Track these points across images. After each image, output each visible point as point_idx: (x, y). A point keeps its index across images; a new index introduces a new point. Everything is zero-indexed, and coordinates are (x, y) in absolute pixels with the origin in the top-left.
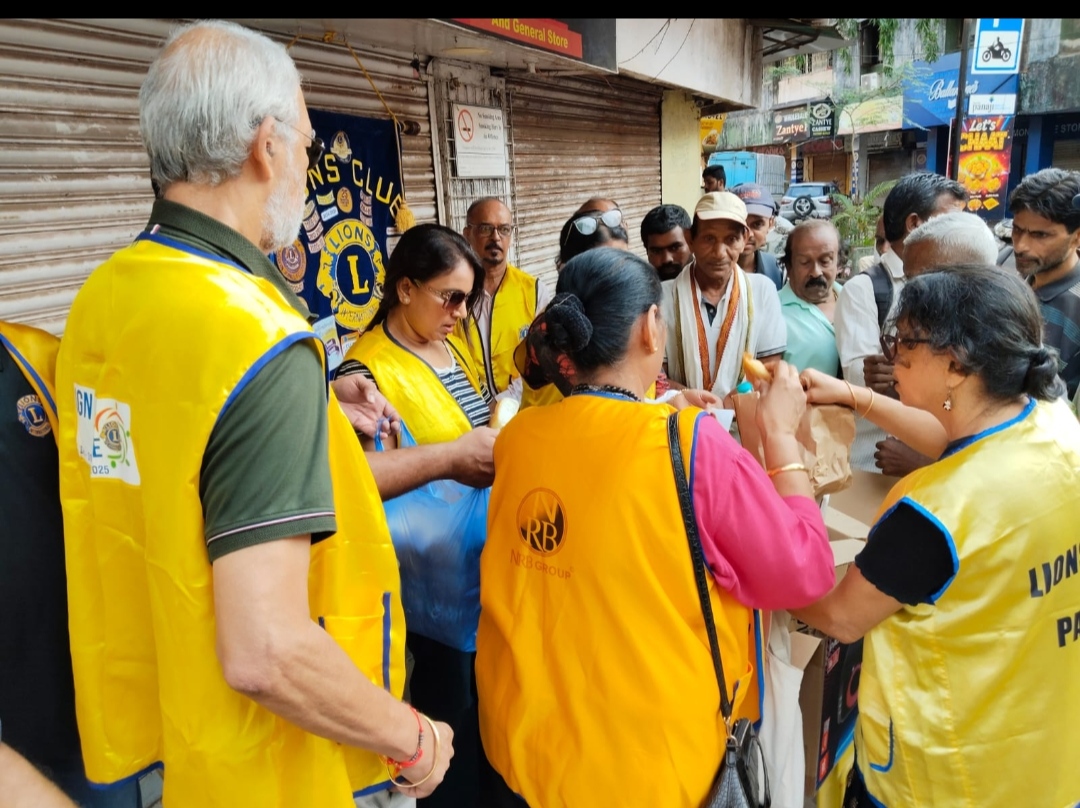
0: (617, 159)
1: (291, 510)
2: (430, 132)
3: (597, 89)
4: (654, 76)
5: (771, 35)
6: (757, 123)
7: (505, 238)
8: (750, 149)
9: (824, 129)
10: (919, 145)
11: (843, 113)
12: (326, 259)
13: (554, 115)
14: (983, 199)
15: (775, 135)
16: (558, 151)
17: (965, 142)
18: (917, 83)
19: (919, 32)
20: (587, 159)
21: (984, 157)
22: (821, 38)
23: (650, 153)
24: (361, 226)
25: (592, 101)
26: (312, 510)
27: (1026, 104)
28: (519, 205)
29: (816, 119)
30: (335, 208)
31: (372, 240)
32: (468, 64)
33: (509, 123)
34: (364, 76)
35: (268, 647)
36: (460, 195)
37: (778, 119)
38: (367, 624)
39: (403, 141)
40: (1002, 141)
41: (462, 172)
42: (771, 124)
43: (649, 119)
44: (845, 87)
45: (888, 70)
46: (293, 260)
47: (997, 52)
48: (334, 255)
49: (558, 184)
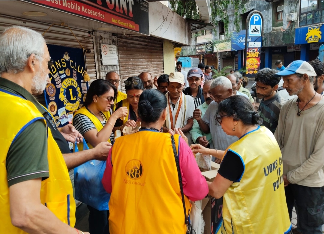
0: (150, 60)
1: (34, 171)
2: (94, 52)
3: (144, 40)
4: (160, 37)
5: (194, 25)
6: (191, 49)
7: (117, 84)
8: (189, 56)
9: (210, 51)
10: (236, 55)
11: (215, 47)
12: (62, 90)
13: (131, 47)
14: (253, 71)
15: (196, 52)
16: (133, 58)
17: (248, 55)
18: (234, 39)
19: (235, 24)
20: (142, 60)
21: (253, 59)
22: (207, 26)
23: (160, 58)
24: (73, 80)
25: (143, 43)
26: (41, 170)
27: (264, 44)
28: (122, 73)
29: (207, 48)
30: (65, 75)
31: (77, 84)
32: (105, 32)
33: (118, 49)
34: (73, 36)
35: (26, 213)
36: (103, 70)
37: (197, 48)
38: (61, 205)
39: (86, 54)
40: (258, 55)
41: (104, 64)
42: (195, 49)
43: (160, 48)
44: (215, 39)
45: (227, 35)
46: (51, 91)
47: (255, 30)
48: (65, 89)
49: (133, 67)
